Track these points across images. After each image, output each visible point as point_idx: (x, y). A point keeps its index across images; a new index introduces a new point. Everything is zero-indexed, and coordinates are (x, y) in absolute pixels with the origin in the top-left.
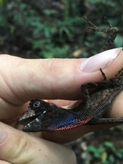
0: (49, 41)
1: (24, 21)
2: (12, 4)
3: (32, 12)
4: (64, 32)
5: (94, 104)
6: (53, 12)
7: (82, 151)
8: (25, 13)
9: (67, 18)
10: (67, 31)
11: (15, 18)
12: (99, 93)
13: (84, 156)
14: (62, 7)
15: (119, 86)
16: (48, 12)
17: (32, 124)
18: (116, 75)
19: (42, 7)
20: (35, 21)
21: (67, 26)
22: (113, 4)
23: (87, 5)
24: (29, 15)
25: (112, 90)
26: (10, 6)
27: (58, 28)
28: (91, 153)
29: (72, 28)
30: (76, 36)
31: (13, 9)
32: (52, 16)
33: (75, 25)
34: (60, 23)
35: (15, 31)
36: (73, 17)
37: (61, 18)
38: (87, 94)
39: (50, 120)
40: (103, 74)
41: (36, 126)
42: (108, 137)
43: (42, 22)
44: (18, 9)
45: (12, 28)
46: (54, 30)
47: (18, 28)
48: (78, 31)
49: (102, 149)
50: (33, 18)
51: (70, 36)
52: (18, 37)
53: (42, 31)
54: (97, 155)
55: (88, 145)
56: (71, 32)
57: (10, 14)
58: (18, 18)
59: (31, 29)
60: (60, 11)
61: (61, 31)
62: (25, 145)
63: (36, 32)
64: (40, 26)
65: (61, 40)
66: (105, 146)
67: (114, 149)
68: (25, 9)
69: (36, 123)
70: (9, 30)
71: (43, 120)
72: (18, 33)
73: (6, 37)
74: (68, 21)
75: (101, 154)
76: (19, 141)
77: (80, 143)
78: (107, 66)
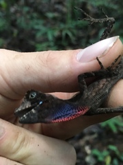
0: (52, 44)
1: (27, 24)
2: (15, 7)
3: (35, 15)
4: (67, 35)
5: (91, 94)
6: (56, 15)
7: (86, 154)
8: (28, 17)
9: (69, 21)
10: (70, 34)
11: (18, 21)
12: (96, 83)
13: (88, 159)
14: (65, 10)
15: (117, 75)
16: (50, 15)
17: (28, 116)
18: (113, 64)
19: (44, 10)
20: (37, 24)
21: (69, 29)
22: (115, 7)
23: (89, 7)
24: (32, 18)
25: (109, 79)
26: (12, 10)
27: (61, 31)
28: (95, 157)
29: (75, 31)
30: (79, 39)
31: (16, 12)
32: (55, 19)
33: (78, 28)
34: (62, 26)
35: (18, 34)
36: (76, 20)
37: (63, 21)
38: (84, 84)
39: (46, 110)
40: (100, 63)
41: (32, 117)
42: (111, 140)
43: (45, 25)
44: (21, 12)
45: (16, 32)
46: (57, 33)
47: (21, 31)
48: (81, 34)
49: (105, 153)
50: (36, 21)
51: (73, 39)
52: (21, 41)
53: (45, 34)
54: (101, 159)
55: (92, 148)
56: (73, 35)
57: (13, 18)
58: (21, 21)
59: (33, 32)
60: (63, 14)
61: (64, 34)
62: (24, 140)
63: (39, 35)
64: (43, 29)
65: (64, 43)
66: (109, 150)
67: (118, 153)
68: (28, 13)
69: (32, 114)
70: (12, 33)
71: (39, 111)
72: (21, 36)
73: (9, 41)
74: (71, 24)
75: (105, 157)
76: (17, 136)
77: (84, 147)
78: (103, 54)
